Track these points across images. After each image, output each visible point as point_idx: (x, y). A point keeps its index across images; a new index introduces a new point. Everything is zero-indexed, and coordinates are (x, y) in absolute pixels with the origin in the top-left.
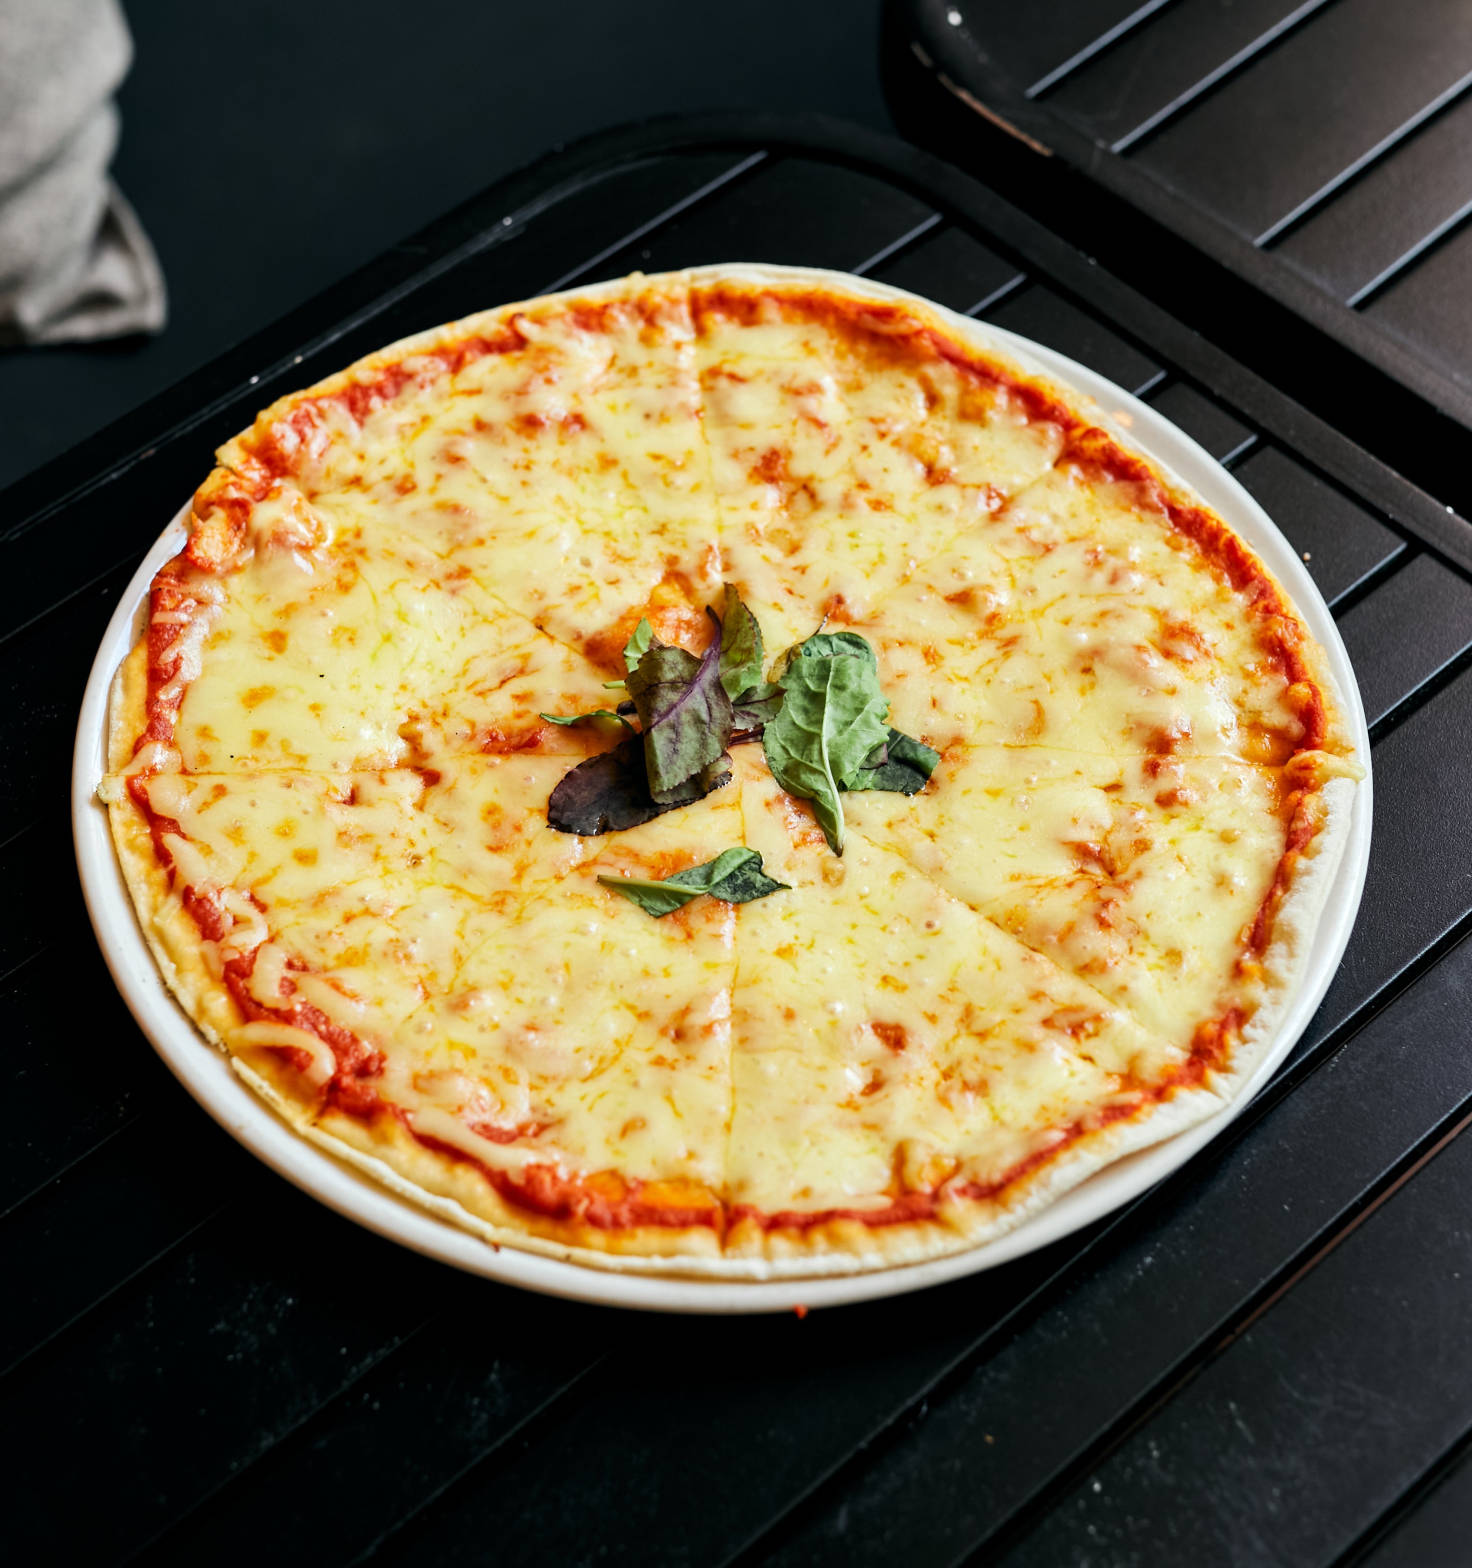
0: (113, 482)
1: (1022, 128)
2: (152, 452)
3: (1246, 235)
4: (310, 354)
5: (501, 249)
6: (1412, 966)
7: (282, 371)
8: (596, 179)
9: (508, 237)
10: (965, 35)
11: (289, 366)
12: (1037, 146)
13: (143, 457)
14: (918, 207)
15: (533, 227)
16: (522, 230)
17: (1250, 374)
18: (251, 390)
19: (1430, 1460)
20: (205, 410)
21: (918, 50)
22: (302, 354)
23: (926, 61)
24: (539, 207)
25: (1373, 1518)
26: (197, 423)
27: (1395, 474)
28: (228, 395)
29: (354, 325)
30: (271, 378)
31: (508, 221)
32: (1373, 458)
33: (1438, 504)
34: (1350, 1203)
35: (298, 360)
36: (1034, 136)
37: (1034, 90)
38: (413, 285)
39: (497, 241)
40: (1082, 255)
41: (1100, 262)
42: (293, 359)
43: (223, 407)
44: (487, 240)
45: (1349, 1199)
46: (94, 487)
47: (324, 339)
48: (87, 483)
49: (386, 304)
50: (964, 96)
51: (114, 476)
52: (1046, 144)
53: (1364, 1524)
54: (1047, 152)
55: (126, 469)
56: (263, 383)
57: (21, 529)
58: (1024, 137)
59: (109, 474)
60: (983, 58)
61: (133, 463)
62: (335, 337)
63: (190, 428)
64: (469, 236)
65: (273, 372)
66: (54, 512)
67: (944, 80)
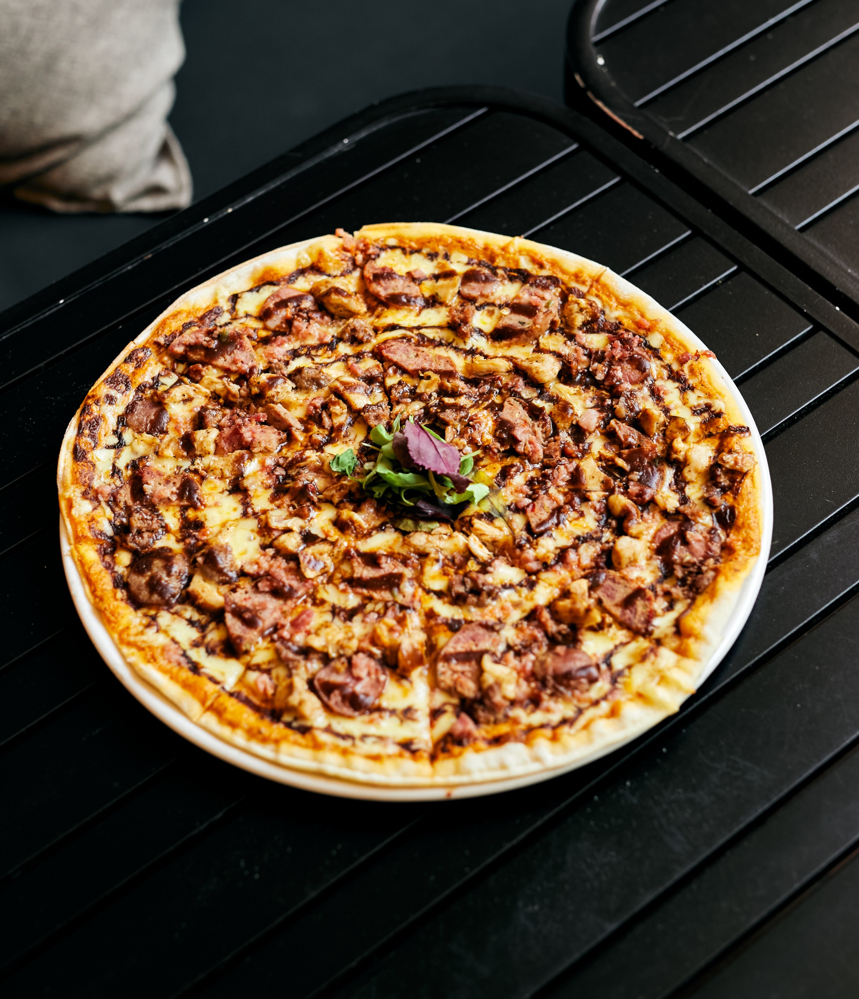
0: (129, 271)
1: (629, 123)
2: (150, 256)
3: (744, 188)
4: (236, 207)
5: (342, 155)
6: (792, 547)
7: (221, 216)
8: (395, 120)
9: (346, 150)
10: (605, 70)
11: (225, 213)
12: (636, 133)
13: (146, 258)
14: (566, 140)
15: (360, 144)
16: (353, 146)
17: (736, 233)
18: (204, 225)
19: (775, 799)
20: (179, 235)
21: (578, 78)
22: (232, 207)
23: (581, 83)
24: (363, 134)
25: (742, 826)
26: (175, 242)
27: (810, 288)
28: (191, 228)
29: (261, 193)
30: (215, 219)
31: (346, 141)
32: (799, 280)
33: (831, 305)
34: (746, 666)
35: (230, 210)
36: (635, 128)
37: (638, 104)
38: (294, 173)
39: (340, 151)
40: (652, 167)
41: (661, 171)
42: (227, 210)
43: (189, 234)
44: (335, 150)
45: (746, 664)
46: (119, 273)
47: (244, 200)
48: (115, 271)
49: (278, 183)
50: (600, 104)
51: (129, 268)
52: (640, 133)
53: (736, 829)
54: (641, 137)
55: (136, 264)
56: (210, 222)
57: (79, 293)
58: (629, 128)
59: (127, 267)
60: (613, 84)
61: (140, 262)
62: (250, 199)
63: (171, 244)
64: (325, 148)
65: (216, 217)
66: (97, 285)
67: (590, 95)
